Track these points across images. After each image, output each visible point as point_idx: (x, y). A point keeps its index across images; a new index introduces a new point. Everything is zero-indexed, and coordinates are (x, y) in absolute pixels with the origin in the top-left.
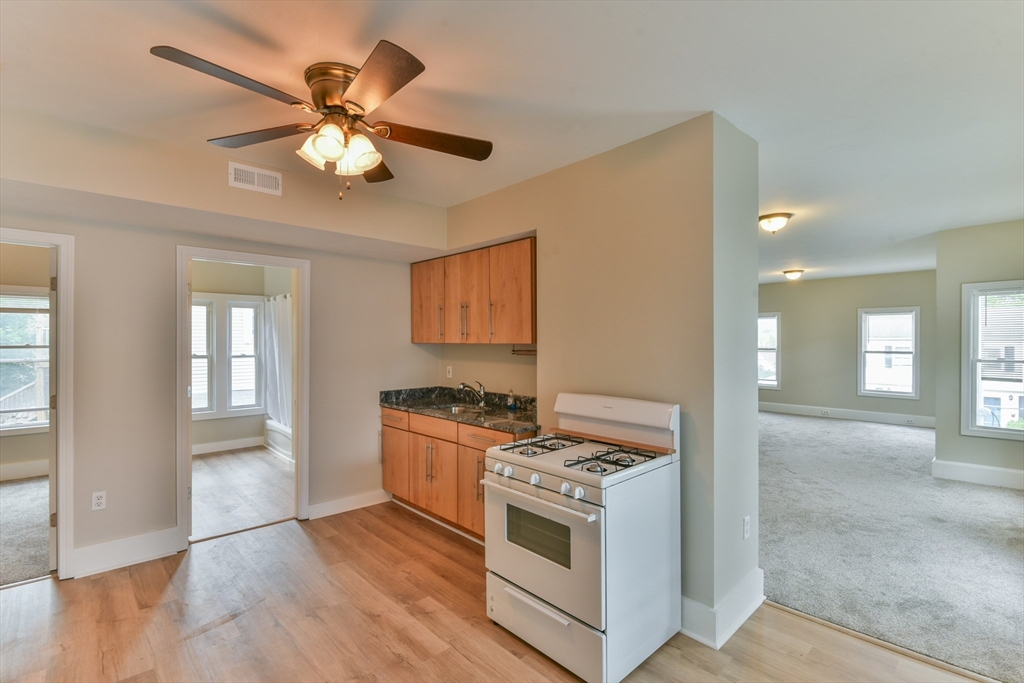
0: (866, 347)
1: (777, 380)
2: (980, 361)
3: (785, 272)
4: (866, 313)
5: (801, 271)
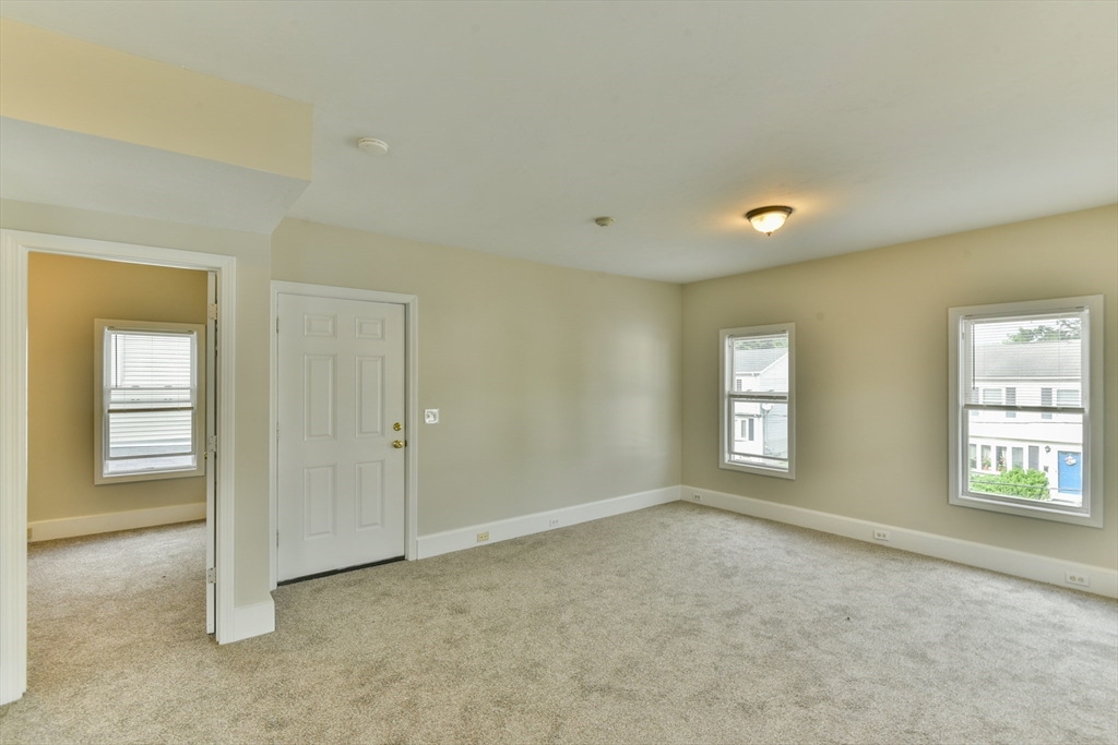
0: (967, 395)
1: (789, 459)
3: (751, 214)
5: (787, 210)
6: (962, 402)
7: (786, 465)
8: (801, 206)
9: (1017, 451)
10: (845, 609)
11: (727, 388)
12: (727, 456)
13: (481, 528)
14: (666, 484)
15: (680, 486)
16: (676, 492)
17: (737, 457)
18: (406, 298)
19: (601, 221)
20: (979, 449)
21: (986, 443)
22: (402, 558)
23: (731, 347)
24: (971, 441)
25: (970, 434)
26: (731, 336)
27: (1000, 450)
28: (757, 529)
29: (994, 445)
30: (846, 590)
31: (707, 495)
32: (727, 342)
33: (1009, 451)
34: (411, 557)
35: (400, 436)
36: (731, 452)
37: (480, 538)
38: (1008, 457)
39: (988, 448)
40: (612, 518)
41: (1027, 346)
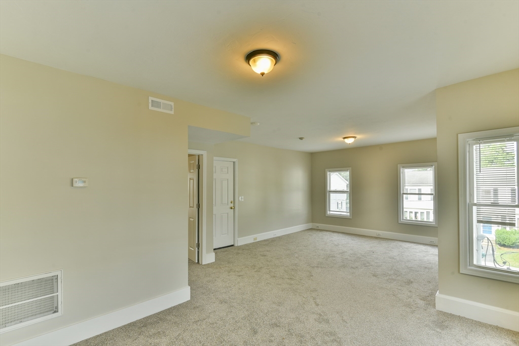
0: (403, 190)
1: (350, 212)
2: (475, 205)
3: (344, 138)
4: (403, 167)
5: (355, 137)
6: (402, 193)
7: (349, 214)
8: (359, 137)
9: (422, 213)
10: (372, 251)
11: (328, 189)
12: (328, 212)
13: (255, 236)
14: (307, 223)
15: (311, 224)
16: (310, 225)
17: (331, 212)
18: (234, 160)
19: (301, 139)
20: (408, 213)
21: (411, 210)
22: (233, 245)
23: (330, 175)
24: (405, 210)
25: (404, 207)
26: (329, 171)
27: (416, 213)
28: (341, 235)
29: (414, 211)
30: (372, 247)
31: (321, 226)
32: (328, 173)
33: (419, 213)
34: (236, 245)
35: (232, 205)
36: (330, 211)
37: (255, 239)
38: (419, 215)
39: (412, 212)
40: (292, 233)
41: (426, 172)
